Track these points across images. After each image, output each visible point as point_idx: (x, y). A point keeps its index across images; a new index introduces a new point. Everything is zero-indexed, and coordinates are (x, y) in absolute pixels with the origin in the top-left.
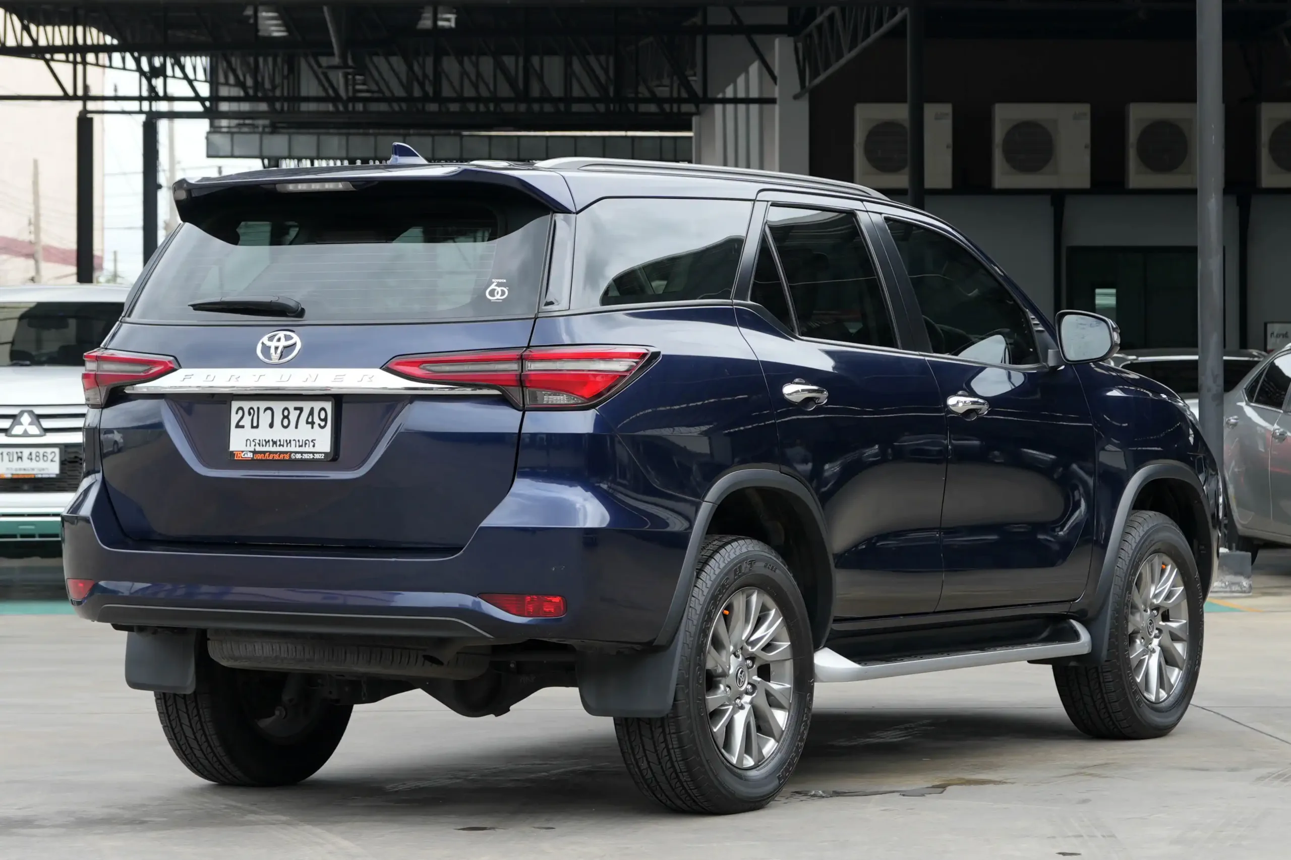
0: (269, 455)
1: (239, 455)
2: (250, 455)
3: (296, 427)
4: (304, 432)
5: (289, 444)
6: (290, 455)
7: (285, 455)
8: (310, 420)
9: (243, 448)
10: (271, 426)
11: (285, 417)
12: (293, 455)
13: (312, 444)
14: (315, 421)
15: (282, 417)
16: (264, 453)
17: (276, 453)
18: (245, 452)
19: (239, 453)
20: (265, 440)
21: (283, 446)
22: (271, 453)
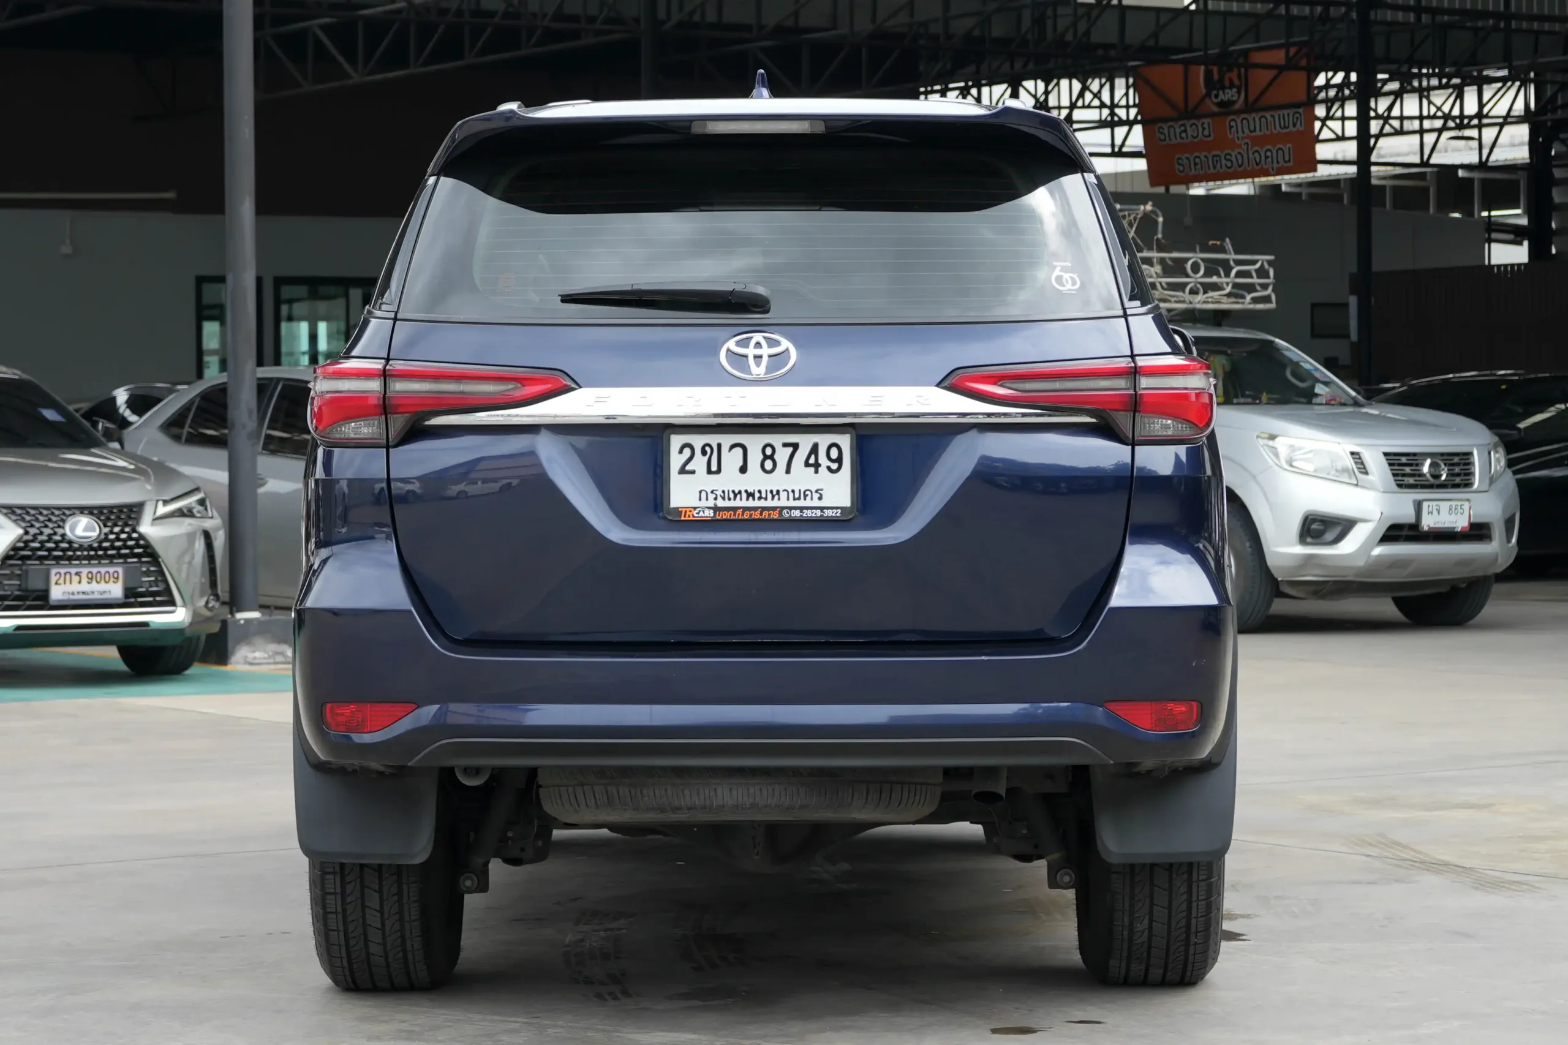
2: (709, 514)
3: (788, 471)
4: (802, 478)
5: (776, 497)
8: (812, 461)
9: (696, 504)
10: (743, 469)
13: (816, 496)
14: (820, 462)
15: (762, 457)
16: (735, 509)
17: (755, 509)
18: (699, 509)
19: (688, 510)
21: (766, 499)
22: (745, 509)
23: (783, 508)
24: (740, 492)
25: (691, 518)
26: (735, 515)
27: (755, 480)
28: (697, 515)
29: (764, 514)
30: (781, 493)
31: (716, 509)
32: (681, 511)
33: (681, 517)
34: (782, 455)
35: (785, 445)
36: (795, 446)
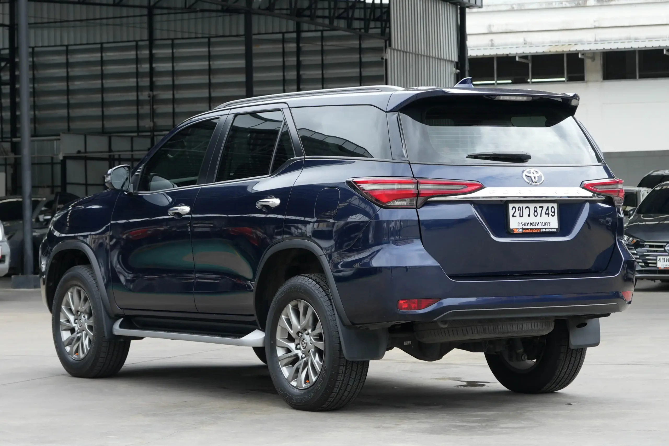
0: (530, 230)
1: (516, 230)
2: (521, 231)
3: (541, 216)
5: (538, 225)
6: (540, 230)
7: (538, 230)
8: (547, 213)
11: (535, 211)
12: (541, 230)
13: (549, 224)
15: (534, 211)
17: (533, 229)
18: (518, 229)
19: (516, 229)
20: (527, 223)
22: (531, 229)
23: (541, 229)
24: (529, 223)
25: (517, 232)
26: (528, 231)
27: (533, 219)
28: (518, 231)
29: (536, 231)
30: (539, 223)
31: (523, 229)
32: (514, 230)
33: (514, 232)
34: (539, 210)
35: (540, 207)
36: (542, 207)
